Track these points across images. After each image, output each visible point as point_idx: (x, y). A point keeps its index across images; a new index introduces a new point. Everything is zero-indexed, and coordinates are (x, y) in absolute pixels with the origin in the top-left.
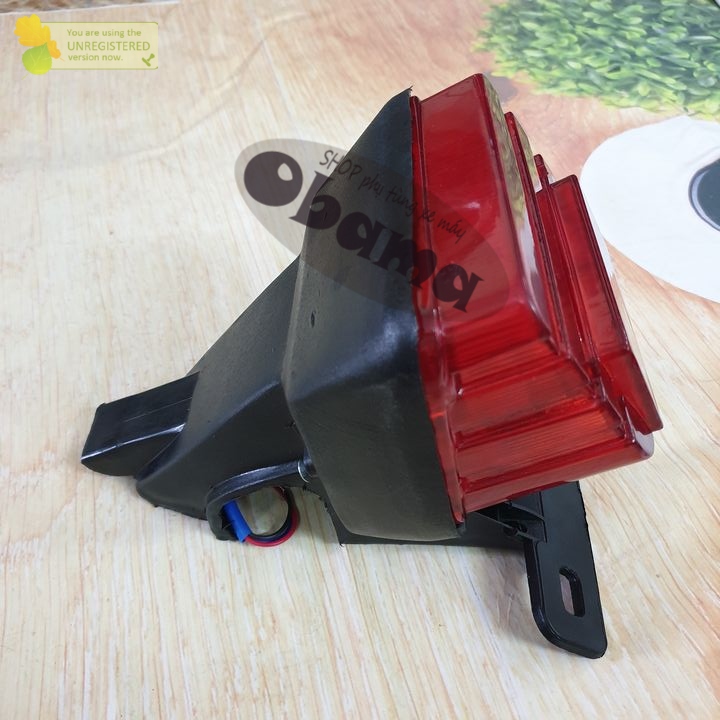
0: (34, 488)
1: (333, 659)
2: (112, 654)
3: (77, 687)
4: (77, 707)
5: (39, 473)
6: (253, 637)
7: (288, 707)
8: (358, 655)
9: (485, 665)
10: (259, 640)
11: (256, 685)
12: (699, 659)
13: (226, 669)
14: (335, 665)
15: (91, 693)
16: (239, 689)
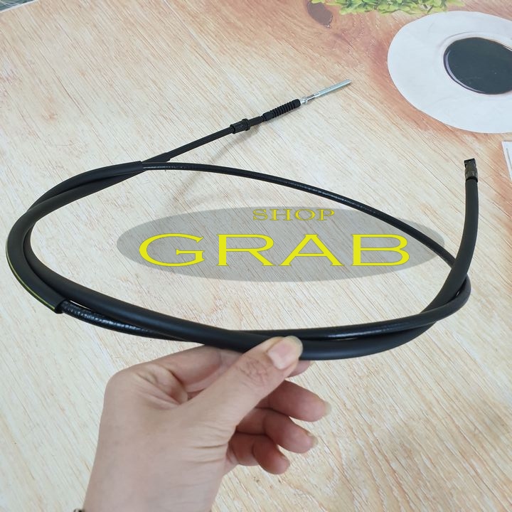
0: (222, 318)
5: (219, 311)
7: (382, 374)
16: (360, 374)
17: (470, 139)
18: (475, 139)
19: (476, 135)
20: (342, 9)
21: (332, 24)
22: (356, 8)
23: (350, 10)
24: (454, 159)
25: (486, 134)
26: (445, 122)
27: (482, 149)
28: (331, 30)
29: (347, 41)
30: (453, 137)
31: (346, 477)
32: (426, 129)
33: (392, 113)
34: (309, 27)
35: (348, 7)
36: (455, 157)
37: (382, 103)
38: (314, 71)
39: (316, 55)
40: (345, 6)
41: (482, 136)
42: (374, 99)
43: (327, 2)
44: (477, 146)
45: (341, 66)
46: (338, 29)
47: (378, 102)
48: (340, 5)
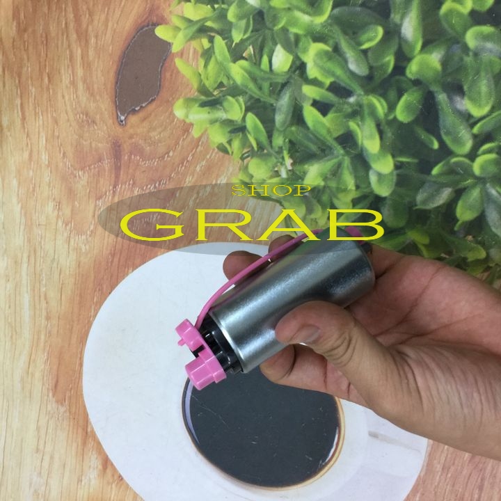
17: (94, 461)
18: (100, 467)
19: (109, 467)
21: (133, 119)
22: (213, 122)
23: (199, 117)
24: (47, 458)
25: (121, 478)
26: (92, 418)
27: (93, 482)
28: (119, 130)
29: (117, 177)
30: (79, 440)
32: (60, 402)
33: (46, 342)
34: (89, 88)
35: (203, 105)
36: (52, 458)
37: (48, 318)
38: (15, 183)
39: (44, 158)
40: (203, 98)
41: (113, 476)
42: (44, 305)
43: (181, 54)
44: (92, 477)
45: (56, 212)
46: (131, 137)
47: (44, 313)
48: (195, 85)
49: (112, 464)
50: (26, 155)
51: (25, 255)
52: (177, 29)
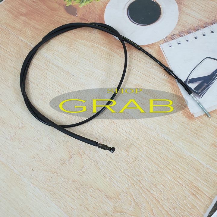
0: (74, 160)
1: (138, 149)
2: (110, 171)
3: (110, 179)
4: (113, 181)
5: (73, 157)
6: (126, 155)
7: (138, 159)
8: (141, 146)
9: (157, 135)
10: (127, 154)
11: (132, 160)
12: (182, 114)
13: (127, 161)
14: (139, 150)
15: (113, 178)
16: (131, 162)
18: (148, 48)
19: (149, 46)
20: (80, 5)
21: (78, 14)
22: (85, 2)
23: (83, 4)
24: (143, 60)
25: (152, 44)
27: (152, 51)
28: (78, 17)
29: (86, 20)
31: (136, 202)
33: (113, 48)
34: (69, 19)
35: (82, 3)
37: (108, 45)
38: (77, 39)
40: (81, 3)
41: (151, 45)
42: (105, 44)
43: (73, 3)
44: (150, 51)
45: (87, 34)
46: (81, 15)
47: (106, 45)
48: (78, 3)
49: (148, 45)
50: (74, 35)
51: (92, 43)
52: (69, 3)
